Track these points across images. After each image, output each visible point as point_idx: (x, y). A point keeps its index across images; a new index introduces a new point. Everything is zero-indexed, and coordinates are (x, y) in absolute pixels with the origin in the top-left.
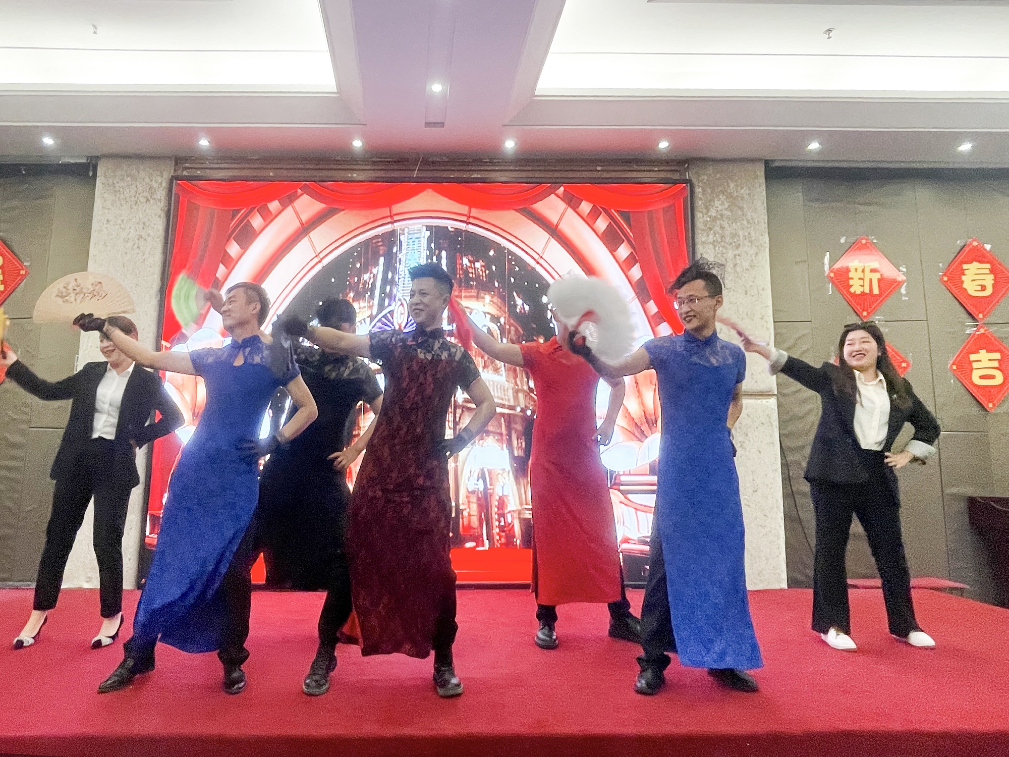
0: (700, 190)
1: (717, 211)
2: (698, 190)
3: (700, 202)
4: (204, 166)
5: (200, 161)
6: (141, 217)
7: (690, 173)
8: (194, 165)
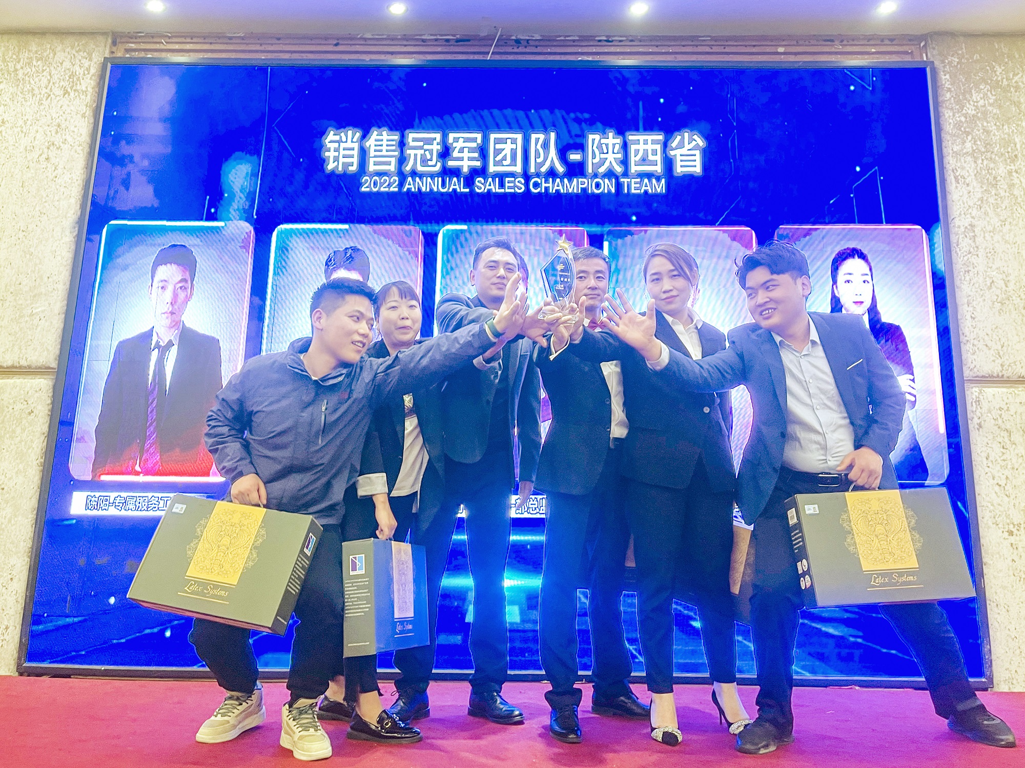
0: (948, 76)
1: (977, 106)
2: (945, 79)
3: (948, 95)
4: (158, 46)
5: (151, 40)
6: (54, 116)
7: (929, 55)
8: (143, 46)
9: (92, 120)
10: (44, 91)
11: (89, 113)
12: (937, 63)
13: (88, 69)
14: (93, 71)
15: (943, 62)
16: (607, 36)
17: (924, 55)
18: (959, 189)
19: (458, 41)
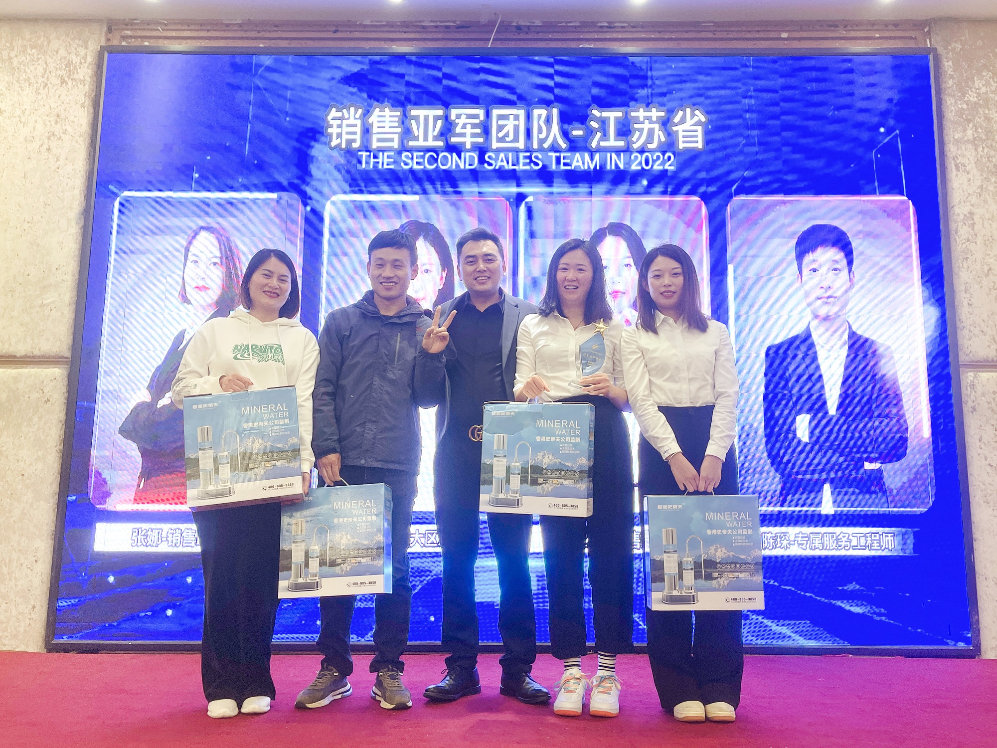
0: (950, 63)
1: (979, 94)
2: (948, 66)
3: (951, 82)
4: (154, 33)
5: (147, 27)
6: (53, 105)
7: (933, 40)
8: (139, 33)
9: (91, 110)
10: (41, 79)
11: (88, 103)
12: (940, 50)
13: (85, 58)
14: (89, 59)
15: (946, 49)
16: (609, 23)
17: (928, 41)
18: (959, 176)
19: (458, 27)
